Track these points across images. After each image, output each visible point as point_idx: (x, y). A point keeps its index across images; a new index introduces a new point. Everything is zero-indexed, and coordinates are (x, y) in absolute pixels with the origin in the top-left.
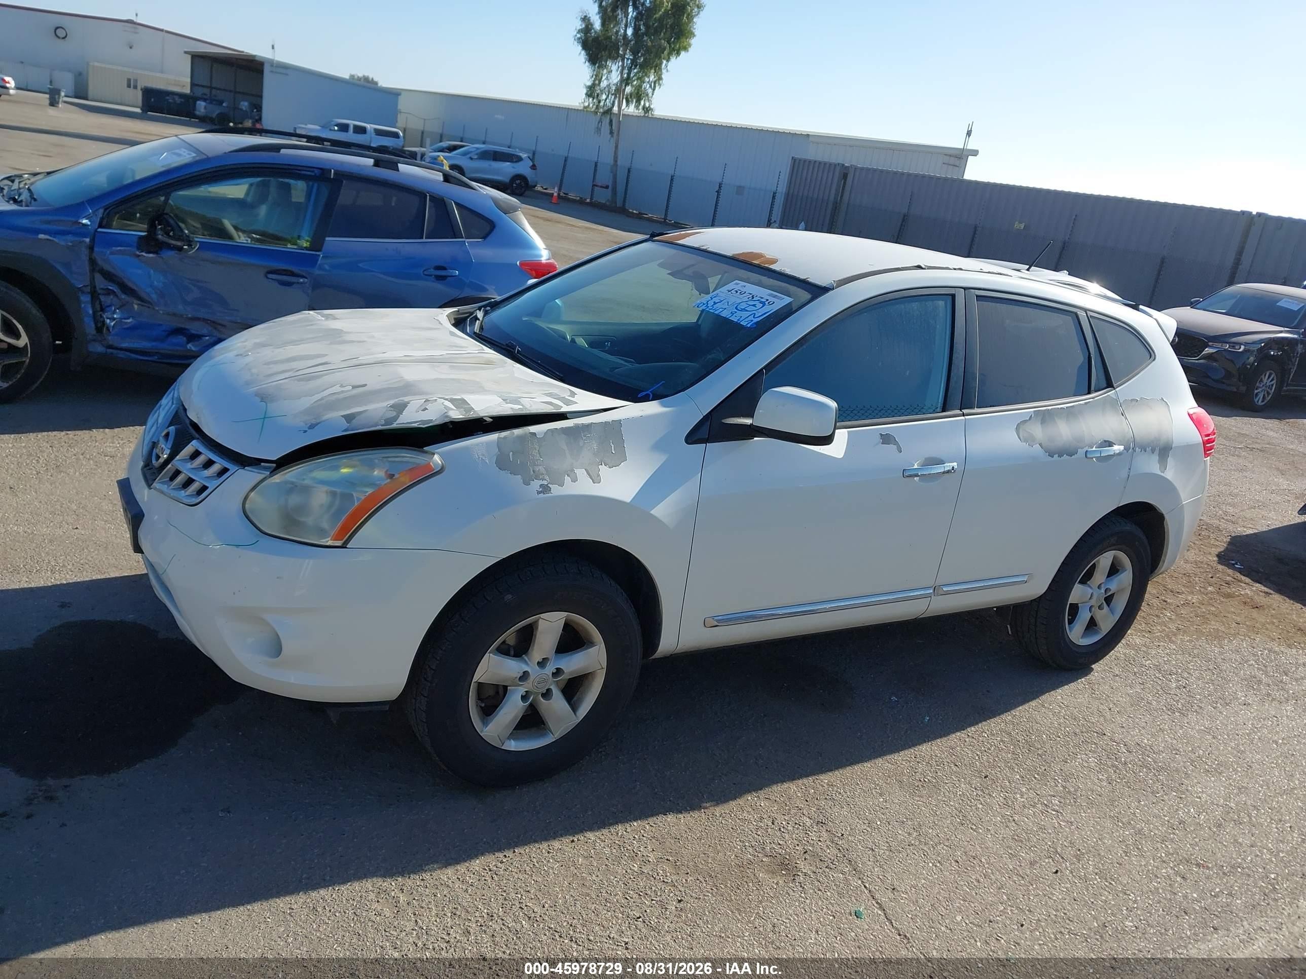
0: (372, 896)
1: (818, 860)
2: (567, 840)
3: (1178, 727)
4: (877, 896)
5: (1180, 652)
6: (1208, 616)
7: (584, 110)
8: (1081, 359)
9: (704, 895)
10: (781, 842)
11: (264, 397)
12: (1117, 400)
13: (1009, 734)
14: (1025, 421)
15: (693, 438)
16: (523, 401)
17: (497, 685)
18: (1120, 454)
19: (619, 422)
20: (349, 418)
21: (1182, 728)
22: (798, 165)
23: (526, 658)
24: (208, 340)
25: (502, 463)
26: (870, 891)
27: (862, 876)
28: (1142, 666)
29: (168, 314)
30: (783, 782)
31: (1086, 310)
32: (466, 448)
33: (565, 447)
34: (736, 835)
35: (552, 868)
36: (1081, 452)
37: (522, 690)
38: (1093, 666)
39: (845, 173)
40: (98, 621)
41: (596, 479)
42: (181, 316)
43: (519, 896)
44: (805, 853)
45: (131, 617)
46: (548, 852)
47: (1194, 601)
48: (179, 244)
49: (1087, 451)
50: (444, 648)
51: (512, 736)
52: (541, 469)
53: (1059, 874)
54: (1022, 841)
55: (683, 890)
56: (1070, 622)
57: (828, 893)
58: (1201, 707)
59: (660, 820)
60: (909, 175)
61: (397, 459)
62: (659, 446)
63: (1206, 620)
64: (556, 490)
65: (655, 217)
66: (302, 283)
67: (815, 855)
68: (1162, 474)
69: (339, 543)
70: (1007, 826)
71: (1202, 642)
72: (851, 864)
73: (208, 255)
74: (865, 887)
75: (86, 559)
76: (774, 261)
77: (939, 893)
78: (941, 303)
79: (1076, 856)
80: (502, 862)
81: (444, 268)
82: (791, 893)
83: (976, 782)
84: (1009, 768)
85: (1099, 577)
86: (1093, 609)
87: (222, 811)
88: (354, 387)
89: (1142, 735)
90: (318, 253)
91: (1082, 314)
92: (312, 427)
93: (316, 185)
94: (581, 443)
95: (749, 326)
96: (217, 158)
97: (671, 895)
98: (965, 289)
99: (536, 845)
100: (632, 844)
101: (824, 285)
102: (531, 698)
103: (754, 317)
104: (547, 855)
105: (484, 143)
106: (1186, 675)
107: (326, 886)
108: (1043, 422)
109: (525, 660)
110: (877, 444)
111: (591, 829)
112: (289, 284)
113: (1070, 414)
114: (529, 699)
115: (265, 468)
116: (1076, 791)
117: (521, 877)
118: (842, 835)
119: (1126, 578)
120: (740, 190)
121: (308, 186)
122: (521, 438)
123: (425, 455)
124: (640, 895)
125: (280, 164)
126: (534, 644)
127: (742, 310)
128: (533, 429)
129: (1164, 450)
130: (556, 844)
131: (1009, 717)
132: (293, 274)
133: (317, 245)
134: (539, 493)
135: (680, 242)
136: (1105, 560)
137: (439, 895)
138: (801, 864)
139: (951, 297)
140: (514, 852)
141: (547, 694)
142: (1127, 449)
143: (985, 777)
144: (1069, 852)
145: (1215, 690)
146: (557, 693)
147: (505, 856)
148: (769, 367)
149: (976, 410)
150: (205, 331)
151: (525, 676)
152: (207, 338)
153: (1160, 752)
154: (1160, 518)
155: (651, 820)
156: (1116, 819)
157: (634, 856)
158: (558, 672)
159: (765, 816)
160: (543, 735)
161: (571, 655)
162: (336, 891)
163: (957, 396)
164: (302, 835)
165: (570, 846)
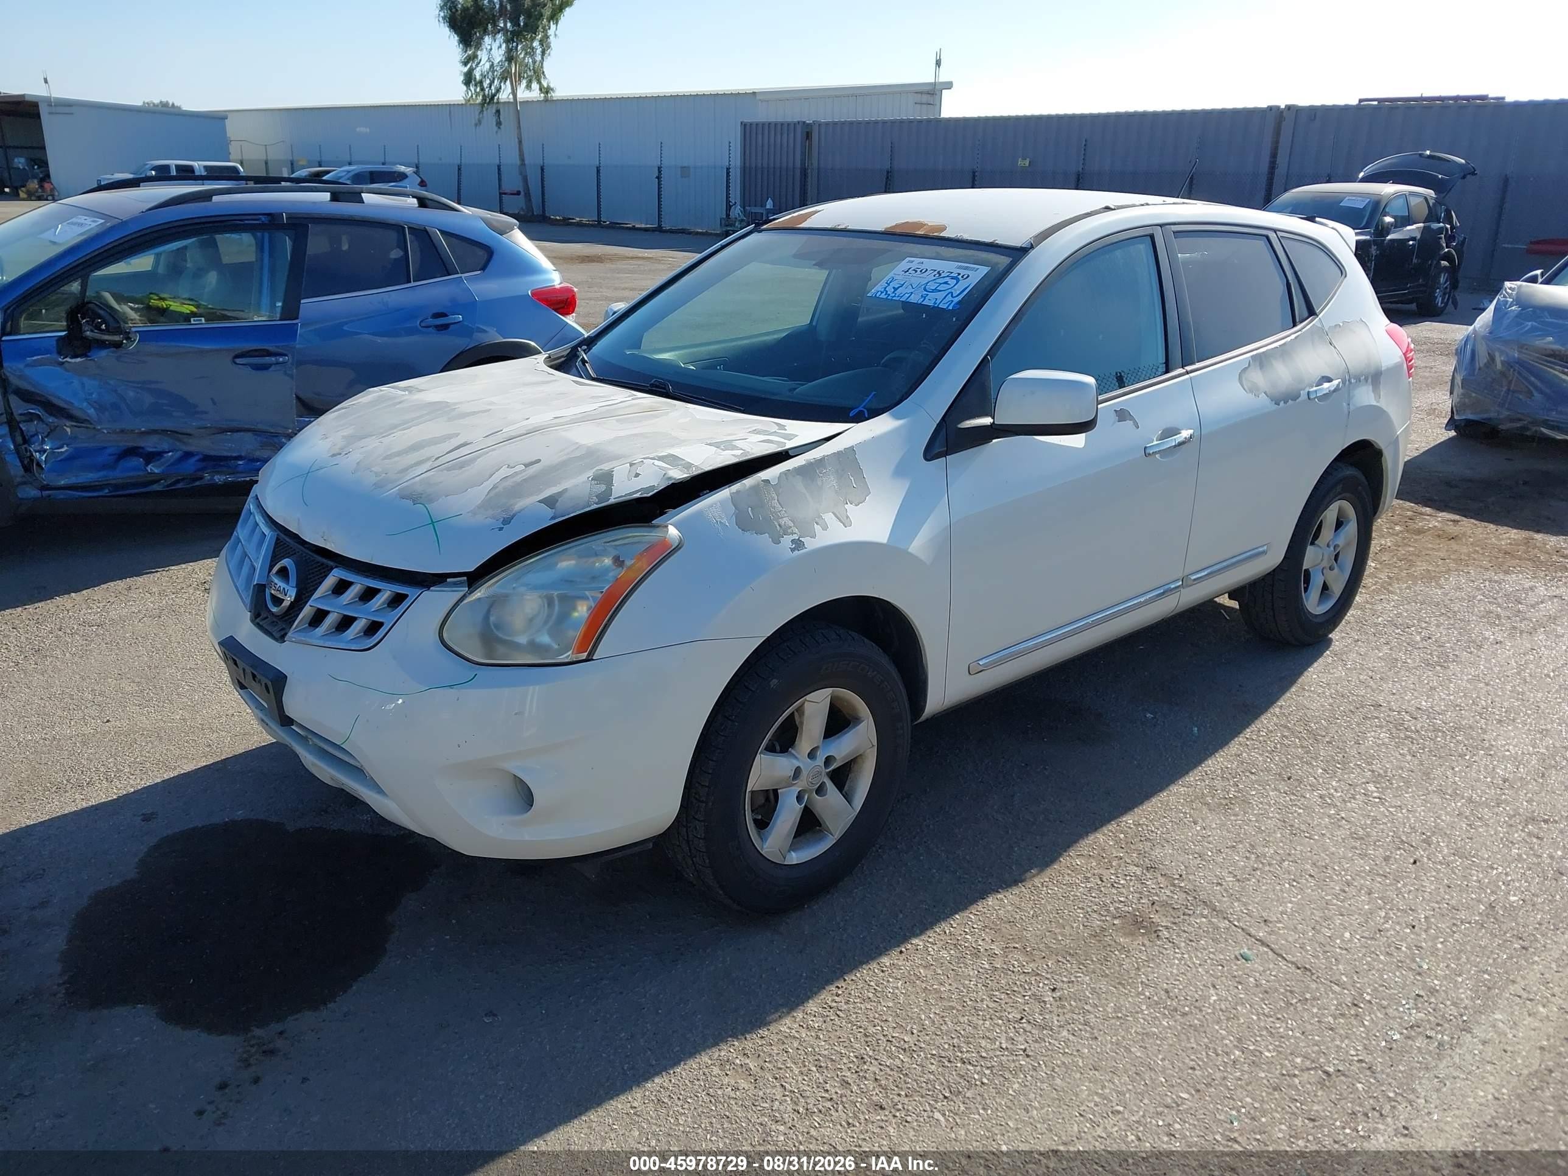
0: (716, 1070)
1: (1171, 910)
2: (894, 953)
3: (1447, 682)
4: (1253, 932)
5: (1405, 602)
6: (1410, 558)
7: (466, 104)
8: (1281, 288)
9: (1076, 977)
10: (1122, 899)
11: (415, 498)
12: (1322, 328)
13: (1286, 727)
14: (1246, 369)
15: (931, 453)
16: (738, 444)
17: (767, 790)
18: (1336, 390)
19: (851, 450)
20: (550, 502)
21: (1451, 682)
22: (749, 130)
23: (793, 751)
24: (172, 455)
25: (744, 522)
26: (1243, 929)
27: (1225, 915)
28: (1376, 625)
29: (115, 432)
30: (1087, 834)
31: (1275, 231)
32: (700, 513)
33: (804, 491)
34: (1070, 902)
35: (897, 988)
36: (1303, 394)
37: (796, 790)
38: (1330, 636)
39: (807, 131)
40: (203, 827)
41: (846, 522)
42: (132, 431)
43: (879, 1028)
44: (1153, 904)
45: (239, 814)
46: (883, 971)
47: (1389, 544)
48: (117, 338)
49: (1309, 392)
50: (714, 759)
51: (793, 847)
52: (786, 521)
53: (1418, 864)
54: (1363, 839)
55: (1049, 976)
56: (1306, 591)
57: (1202, 942)
58: (1457, 656)
59: (980, 906)
60: (884, 122)
61: (626, 541)
62: (901, 471)
63: (1411, 563)
64: (810, 544)
65: (584, 220)
66: (283, 363)
67: (1165, 904)
68: (1378, 404)
69: (584, 656)
70: (1340, 826)
71: (1419, 587)
72: (1207, 906)
73: (152, 347)
74: (1235, 926)
75: (142, 756)
76: (944, 228)
77: (1312, 913)
78: (1142, 247)
79: (1424, 841)
80: (838, 995)
81: (444, 315)
82: (1164, 952)
83: (1283, 787)
84: (1307, 764)
85: (1327, 534)
86: (1325, 571)
87: (486, 1015)
88: (526, 465)
89: (1417, 698)
90: (294, 322)
91: (1272, 235)
92: (507, 521)
93: (266, 235)
94: (819, 483)
95: (950, 308)
96: (134, 220)
97: (1041, 985)
98: (1161, 225)
99: (864, 966)
100: (967, 941)
101: (1019, 245)
102: (806, 797)
103: (952, 296)
104: (882, 974)
105: (350, 164)
106: (1424, 625)
107: (658, 1073)
108: (1262, 366)
109: (793, 755)
110: (1114, 423)
111: (916, 935)
112: (264, 367)
113: (1283, 352)
114: (803, 798)
115: (455, 584)
116: (1386, 772)
117: (869, 1007)
118: (1181, 876)
119: (1351, 528)
120: (685, 171)
121: (255, 238)
122: (755, 488)
123: (658, 529)
124: (1007, 994)
125: (211, 216)
126: (801, 734)
127: (933, 291)
128: (764, 475)
129: (1375, 377)
130: (886, 960)
131: (1277, 709)
132: (269, 354)
133: (291, 311)
134: (793, 550)
135: (804, 225)
136: (1330, 515)
137: (791, 1051)
138: (1156, 918)
139: (1149, 238)
140: (845, 980)
141: (820, 790)
142: (1344, 382)
143: (1289, 779)
144: (1415, 839)
145: (1460, 633)
146: (830, 785)
147: (838, 987)
148: (992, 352)
149: (1198, 365)
150: (165, 446)
151: (797, 772)
152: (170, 454)
153: (1443, 713)
154: (1378, 454)
155: (973, 909)
156: (1441, 792)
157: (976, 954)
158: (828, 760)
159: (1089, 875)
160: (822, 839)
161: (839, 737)
162: (672, 1075)
163: (1176, 354)
164: (596, 1021)
165: (901, 959)
